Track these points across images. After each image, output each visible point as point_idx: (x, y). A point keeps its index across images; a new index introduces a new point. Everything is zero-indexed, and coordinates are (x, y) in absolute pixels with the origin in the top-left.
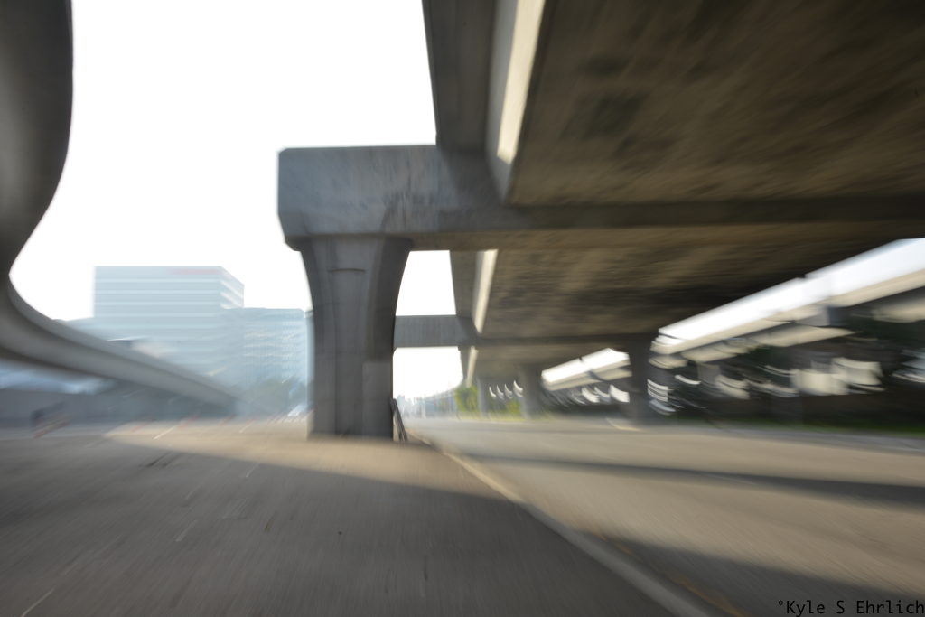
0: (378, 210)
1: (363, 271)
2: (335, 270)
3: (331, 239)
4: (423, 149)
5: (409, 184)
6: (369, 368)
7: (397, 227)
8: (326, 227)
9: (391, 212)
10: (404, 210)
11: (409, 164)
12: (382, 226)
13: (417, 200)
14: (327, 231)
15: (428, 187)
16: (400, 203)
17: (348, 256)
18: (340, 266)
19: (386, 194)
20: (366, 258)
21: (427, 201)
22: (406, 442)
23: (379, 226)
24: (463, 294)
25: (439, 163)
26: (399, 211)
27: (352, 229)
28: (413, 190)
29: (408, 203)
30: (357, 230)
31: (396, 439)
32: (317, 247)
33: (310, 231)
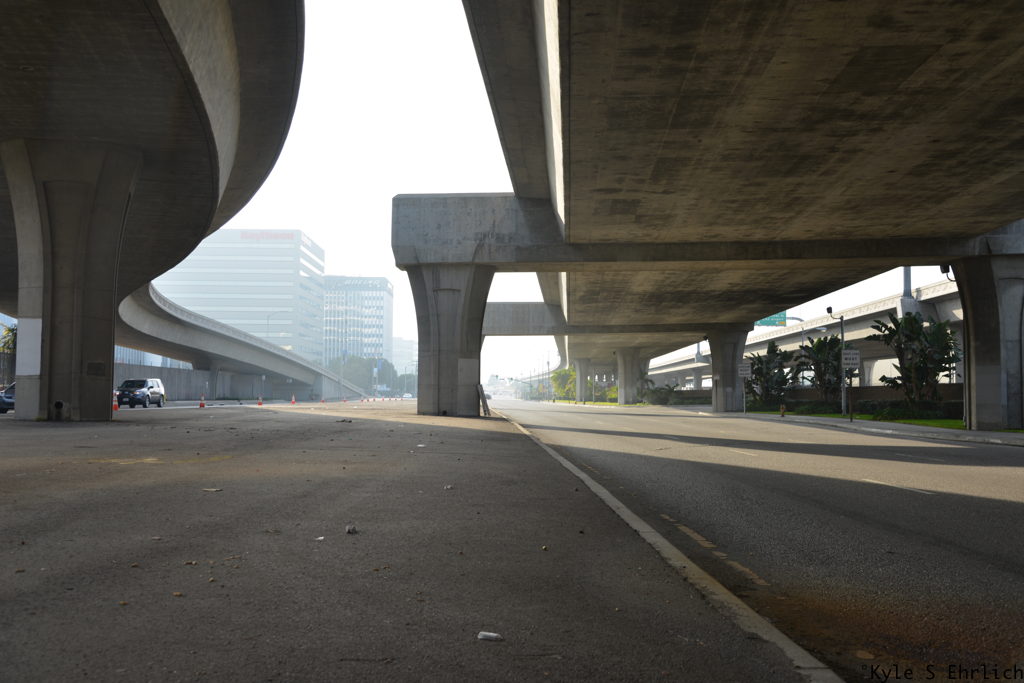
0: (470, 246)
1: (459, 291)
2: (437, 290)
3: (435, 267)
4: (504, 197)
5: (494, 224)
6: (462, 363)
7: (485, 259)
8: (431, 259)
9: (480, 247)
10: (490, 246)
11: (493, 211)
12: (474, 259)
13: (499, 238)
14: (433, 261)
15: (507, 228)
16: (487, 241)
17: (448, 279)
18: (442, 287)
19: (477, 234)
20: (462, 281)
21: (507, 238)
22: (488, 417)
23: (471, 258)
24: (549, 286)
25: (516, 211)
26: (486, 246)
27: (451, 260)
28: (497, 230)
29: (493, 241)
30: (455, 261)
31: (482, 414)
32: (425, 272)
33: (421, 261)
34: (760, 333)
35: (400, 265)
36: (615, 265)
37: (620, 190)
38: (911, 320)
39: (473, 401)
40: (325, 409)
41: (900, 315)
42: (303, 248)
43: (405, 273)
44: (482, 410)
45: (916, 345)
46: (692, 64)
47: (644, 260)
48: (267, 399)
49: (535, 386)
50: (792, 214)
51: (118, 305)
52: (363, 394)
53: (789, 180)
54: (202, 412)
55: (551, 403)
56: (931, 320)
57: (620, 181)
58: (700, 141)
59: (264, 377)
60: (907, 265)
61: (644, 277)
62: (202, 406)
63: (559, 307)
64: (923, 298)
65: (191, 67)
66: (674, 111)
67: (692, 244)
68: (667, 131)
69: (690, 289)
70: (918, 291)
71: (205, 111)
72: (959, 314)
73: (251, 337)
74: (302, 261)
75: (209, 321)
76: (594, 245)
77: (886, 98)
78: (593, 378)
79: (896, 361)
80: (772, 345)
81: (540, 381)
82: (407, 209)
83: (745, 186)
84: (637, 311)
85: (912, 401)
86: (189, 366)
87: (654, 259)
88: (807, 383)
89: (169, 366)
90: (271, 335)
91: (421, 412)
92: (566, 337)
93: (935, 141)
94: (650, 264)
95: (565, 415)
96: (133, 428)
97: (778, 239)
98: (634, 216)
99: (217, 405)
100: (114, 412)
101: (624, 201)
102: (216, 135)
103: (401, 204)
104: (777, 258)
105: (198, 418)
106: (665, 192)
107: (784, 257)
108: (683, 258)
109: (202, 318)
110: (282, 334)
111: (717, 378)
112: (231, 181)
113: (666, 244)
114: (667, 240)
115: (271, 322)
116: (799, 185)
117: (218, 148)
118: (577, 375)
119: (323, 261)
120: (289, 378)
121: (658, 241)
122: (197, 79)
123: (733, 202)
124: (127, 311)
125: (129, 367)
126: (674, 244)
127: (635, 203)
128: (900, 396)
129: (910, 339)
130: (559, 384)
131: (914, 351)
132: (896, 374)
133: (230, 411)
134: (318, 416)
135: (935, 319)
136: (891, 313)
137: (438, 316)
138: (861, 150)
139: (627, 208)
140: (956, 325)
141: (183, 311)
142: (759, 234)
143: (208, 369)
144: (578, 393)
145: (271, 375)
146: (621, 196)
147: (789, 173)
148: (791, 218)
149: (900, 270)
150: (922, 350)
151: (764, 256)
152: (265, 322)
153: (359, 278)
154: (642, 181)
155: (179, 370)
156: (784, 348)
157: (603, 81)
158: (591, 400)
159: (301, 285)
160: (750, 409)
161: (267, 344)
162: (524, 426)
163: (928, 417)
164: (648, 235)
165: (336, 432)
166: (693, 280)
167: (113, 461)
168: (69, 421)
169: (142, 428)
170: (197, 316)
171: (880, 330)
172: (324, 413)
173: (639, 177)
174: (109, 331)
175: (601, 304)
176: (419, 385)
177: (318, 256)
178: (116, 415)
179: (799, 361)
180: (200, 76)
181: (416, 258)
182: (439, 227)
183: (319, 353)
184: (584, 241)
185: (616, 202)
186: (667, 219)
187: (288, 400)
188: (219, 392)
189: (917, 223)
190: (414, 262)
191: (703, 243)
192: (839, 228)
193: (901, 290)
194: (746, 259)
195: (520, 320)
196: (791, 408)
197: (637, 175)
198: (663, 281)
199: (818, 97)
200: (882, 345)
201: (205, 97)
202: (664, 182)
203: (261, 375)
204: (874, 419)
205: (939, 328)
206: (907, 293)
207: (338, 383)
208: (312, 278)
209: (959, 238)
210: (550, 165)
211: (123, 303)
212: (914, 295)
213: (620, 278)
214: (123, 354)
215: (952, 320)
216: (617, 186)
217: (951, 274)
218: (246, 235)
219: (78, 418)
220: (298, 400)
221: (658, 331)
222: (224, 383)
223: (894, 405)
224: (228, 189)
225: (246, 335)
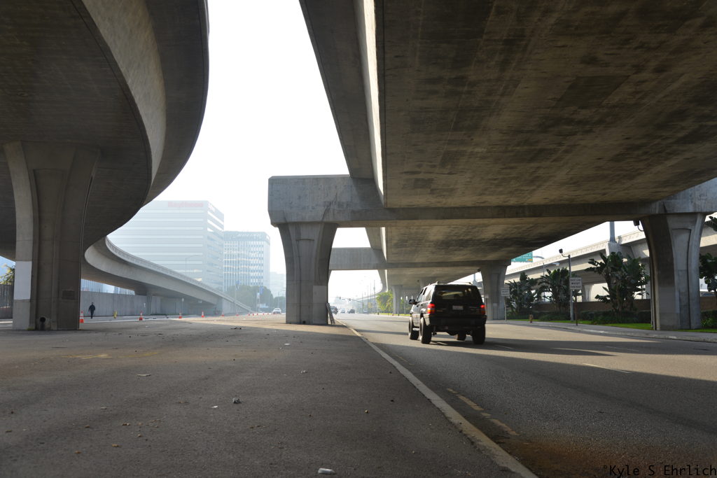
0: (321, 210)
1: (313, 240)
2: (298, 240)
3: (297, 224)
4: (343, 177)
5: (336, 196)
6: (316, 289)
7: (330, 219)
8: (294, 219)
9: (327, 211)
10: (334, 210)
11: (336, 187)
12: (323, 218)
13: (340, 205)
14: (296, 221)
15: (345, 198)
16: (332, 207)
17: (306, 233)
18: (302, 237)
19: (325, 202)
20: (315, 234)
21: (345, 206)
22: (333, 324)
23: (321, 219)
24: (375, 237)
25: (351, 186)
26: (331, 210)
27: (307, 219)
28: (338, 200)
29: (336, 207)
30: (311, 220)
31: (329, 323)
32: (290, 229)
33: (288, 220)
34: (515, 267)
35: (274, 224)
36: (417, 222)
37: (419, 173)
38: (615, 257)
39: (324, 314)
40: (224, 321)
41: (608, 254)
42: (209, 213)
43: (277, 229)
44: (329, 320)
45: (618, 274)
46: (466, 88)
47: (437, 219)
48: (185, 315)
49: (366, 304)
50: (534, 187)
51: (84, 251)
52: (250, 310)
53: (532, 165)
54: (141, 323)
55: (376, 315)
56: (628, 257)
57: (420, 166)
58: (472, 139)
59: (183, 300)
60: (612, 221)
61: (438, 230)
62: (141, 319)
63: (381, 250)
64: (623, 242)
65: (132, 92)
66: (454, 120)
67: (469, 207)
68: (450, 133)
69: (468, 237)
70: (620, 238)
71: (142, 121)
72: (647, 253)
73: (175, 273)
74: (209, 221)
75: (145, 262)
76: (403, 209)
77: (594, 110)
78: (404, 298)
79: (606, 285)
80: (523, 275)
81: (369, 301)
82: (278, 186)
83: (503, 169)
84: (433, 253)
85: (617, 311)
86: (133, 292)
87: (444, 218)
88: (547, 300)
89: (119, 293)
90: (188, 271)
91: (288, 322)
92: (386, 271)
93: (627, 138)
94: (440, 221)
95: (386, 323)
96: (94, 335)
97: (525, 204)
98: (429, 190)
99: (151, 318)
100: (81, 324)
101: (423, 180)
102: (149, 138)
103: (275, 183)
104: (525, 216)
105: (137, 327)
106: (450, 173)
107: (530, 216)
108: (462, 217)
109: (141, 260)
110: (195, 271)
111: (487, 297)
112: (159, 168)
113: (451, 208)
114: (452, 205)
115: (188, 262)
116: (538, 168)
117: (151, 146)
118: (393, 296)
119: (223, 221)
120: (200, 300)
121: (446, 206)
122: (137, 100)
123: (495, 179)
124: (91, 256)
125: (91, 294)
126: (457, 208)
127: (431, 181)
128: (609, 308)
129: (614, 269)
130: (382, 303)
131: (617, 278)
132: (607, 294)
133: (159, 323)
134: (219, 325)
135: (632, 257)
136: (602, 253)
137: (299, 257)
138: (578, 145)
139: (424, 184)
140: (645, 260)
141: (128, 255)
142: (513, 201)
143: (146, 295)
144: (394, 309)
145: (188, 298)
146: (420, 176)
147: (532, 160)
148: (534, 190)
149: (607, 224)
150: (623, 277)
151: (517, 215)
152: (184, 262)
153: (247, 233)
154: (435, 166)
155: (126, 296)
156: (531, 277)
157: (407, 100)
158: (403, 313)
159: (208, 238)
160: (509, 318)
161: (185, 277)
162: (357, 331)
163: (628, 322)
164: (439, 202)
165: (230, 336)
166: (470, 232)
167: (78, 356)
168: (50, 330)
169: (100, 334)
170: (138, 259)
171: (595, 265)
172: (223, 323)
173: (433, 164)
174: (78, 268)
175: (409, 249)
176: (287, 304)
177: (220, 219)
178: (81, 326)
179: (542, 285)
180: (138, 98)
181: (285, 219)
182: (300, 197)
183: (221, 283)
184: (397, 207)
185: (417, 180)
186: (452, 191)
187: (199, 315)
188: (153, 310)
189: (618, 192)
190: (283, 221)
191: (475, 207)
192: (565, 196)
193: (608, 238)
194: (505, 217)
195: (355, 260)
196: (537, 317)
197: (431, 162)
198: (450, 232)
199: (549, 110)
200: (597, 275)
201: (142, 112)
202: (449, 167)
203: (181, 298)
204: (592, 324)
205: (634, 262)
206: (612, 239)
207: (233, 303)
208: (216, 233)
209: (645, 203)
210: (373, 156)
211: (87, 251)
212: (617, 240)
213: (421, 231)
214: (86, 285)
215: (642, 257)
216: (418, 169)
217: (641, 226)
218: (171, 204)
219: (56, 329)
220: (206, 315)
221: (447, 266)
222: (156, 304)
223: (605, 314)
224: (158, 174)
225: (171, 271)
